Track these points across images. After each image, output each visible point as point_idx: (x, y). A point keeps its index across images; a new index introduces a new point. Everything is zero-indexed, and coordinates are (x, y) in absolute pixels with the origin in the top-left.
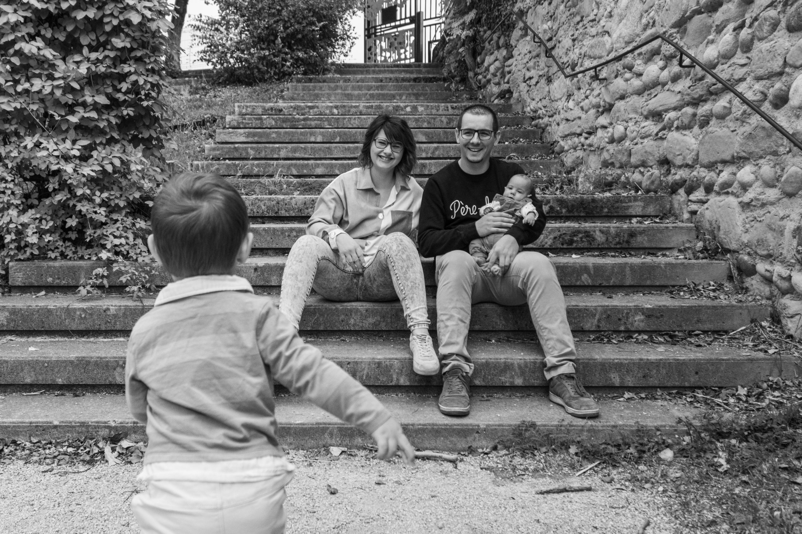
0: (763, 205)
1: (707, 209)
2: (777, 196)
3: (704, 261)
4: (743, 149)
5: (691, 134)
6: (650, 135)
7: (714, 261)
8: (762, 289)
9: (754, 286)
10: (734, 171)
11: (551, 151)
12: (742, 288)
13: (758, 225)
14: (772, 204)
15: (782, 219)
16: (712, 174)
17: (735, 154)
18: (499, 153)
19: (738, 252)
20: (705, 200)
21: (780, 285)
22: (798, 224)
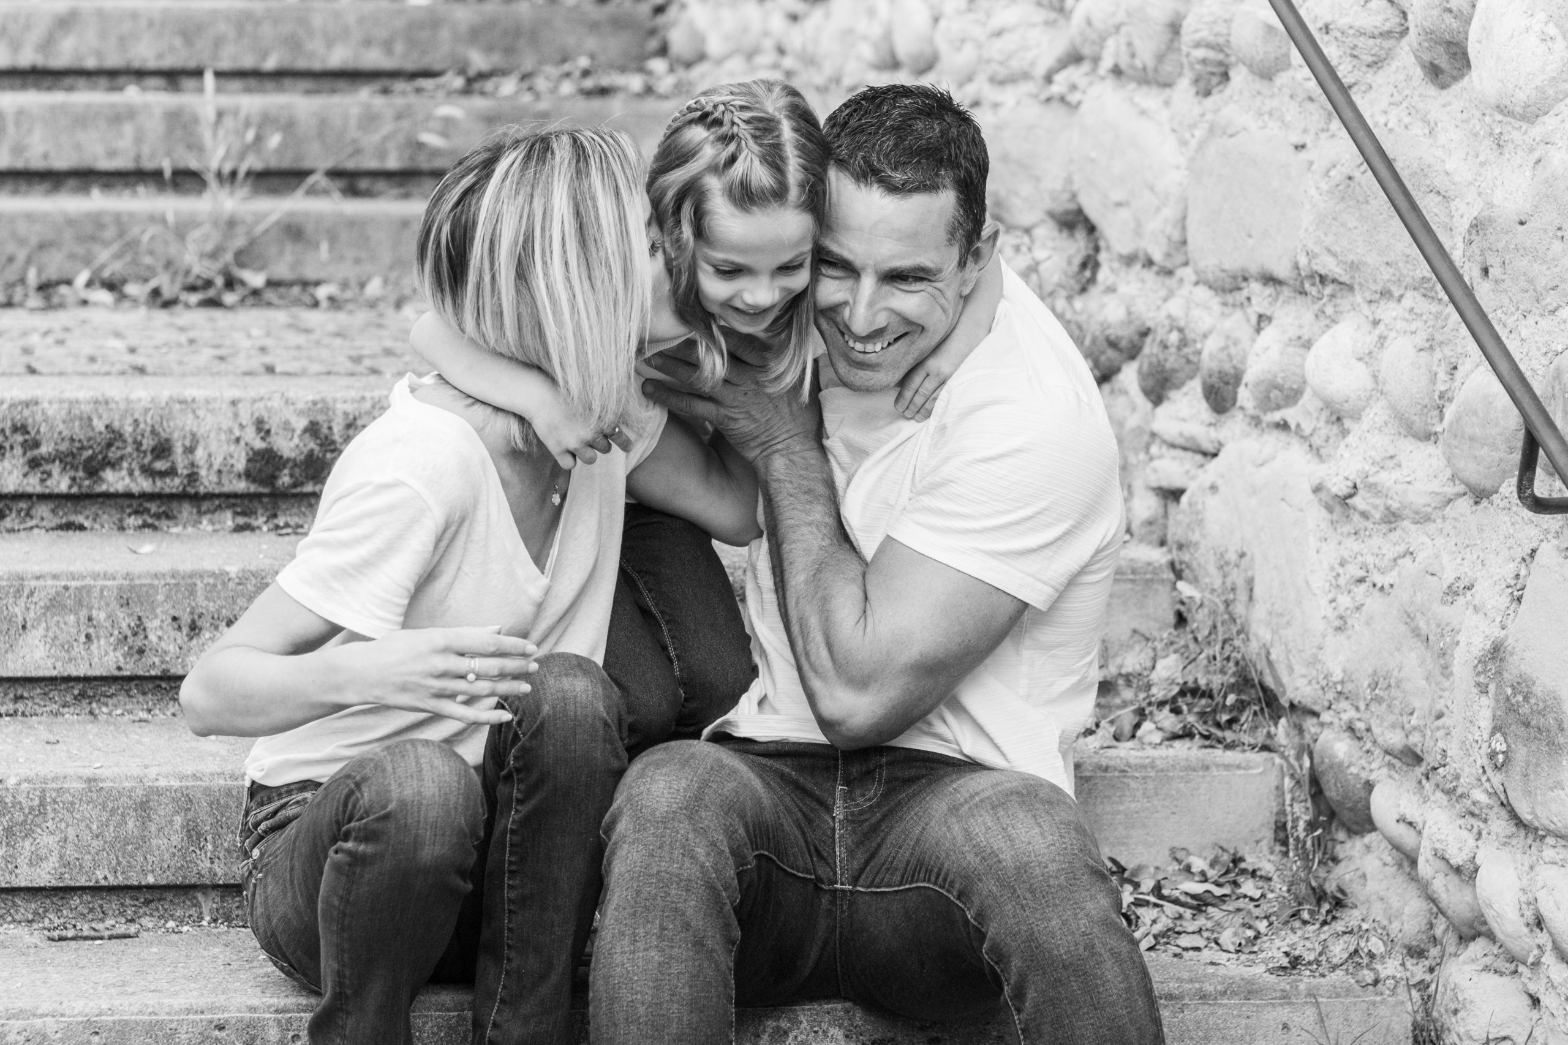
0: (1392, 518)
1: (1213, 488)
2: (1435, 486)
3: (1181, 748)
4: (1329, 240)
5: (1165, 114)
6: (1026, 76)
7: (1219, 754)
8: (1395, 902)
9: (1372, 886)
10: (1306, 334)
11: (653, 44)
12: (1320, 896)
13: (1375, 603)
14: (1423, 519)
15: (1452, 593)
16: (1237, 323)
17: (1303, 261)
18: (388, 46)
19: (1316, 714)
20: (1210, 447)
21: (1444, 898)
22: (1497, 633)
